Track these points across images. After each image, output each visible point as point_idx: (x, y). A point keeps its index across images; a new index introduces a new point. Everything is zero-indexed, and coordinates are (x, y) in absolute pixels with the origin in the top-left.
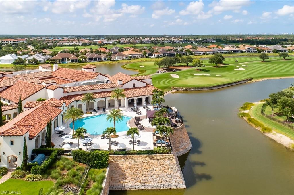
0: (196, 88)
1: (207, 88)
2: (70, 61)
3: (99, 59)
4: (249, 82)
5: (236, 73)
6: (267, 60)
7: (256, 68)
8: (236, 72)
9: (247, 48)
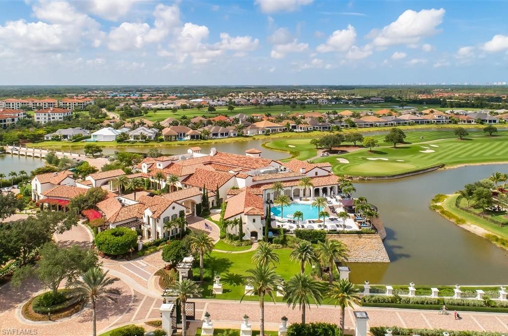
0: (374, 177)
1: (388, 177)
2: (189, 138)
3: (227, 134)
4: (441, 169)
5: (423, 157)
6: (467, 137)
7: (451, 150)
8: (422, 155)
9: (436, 116)
